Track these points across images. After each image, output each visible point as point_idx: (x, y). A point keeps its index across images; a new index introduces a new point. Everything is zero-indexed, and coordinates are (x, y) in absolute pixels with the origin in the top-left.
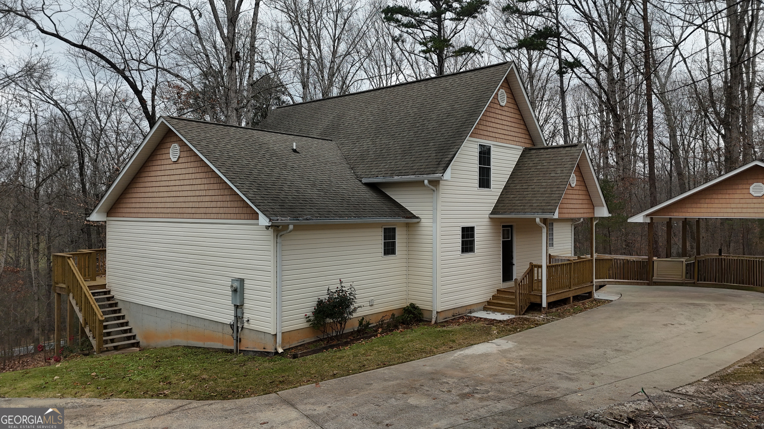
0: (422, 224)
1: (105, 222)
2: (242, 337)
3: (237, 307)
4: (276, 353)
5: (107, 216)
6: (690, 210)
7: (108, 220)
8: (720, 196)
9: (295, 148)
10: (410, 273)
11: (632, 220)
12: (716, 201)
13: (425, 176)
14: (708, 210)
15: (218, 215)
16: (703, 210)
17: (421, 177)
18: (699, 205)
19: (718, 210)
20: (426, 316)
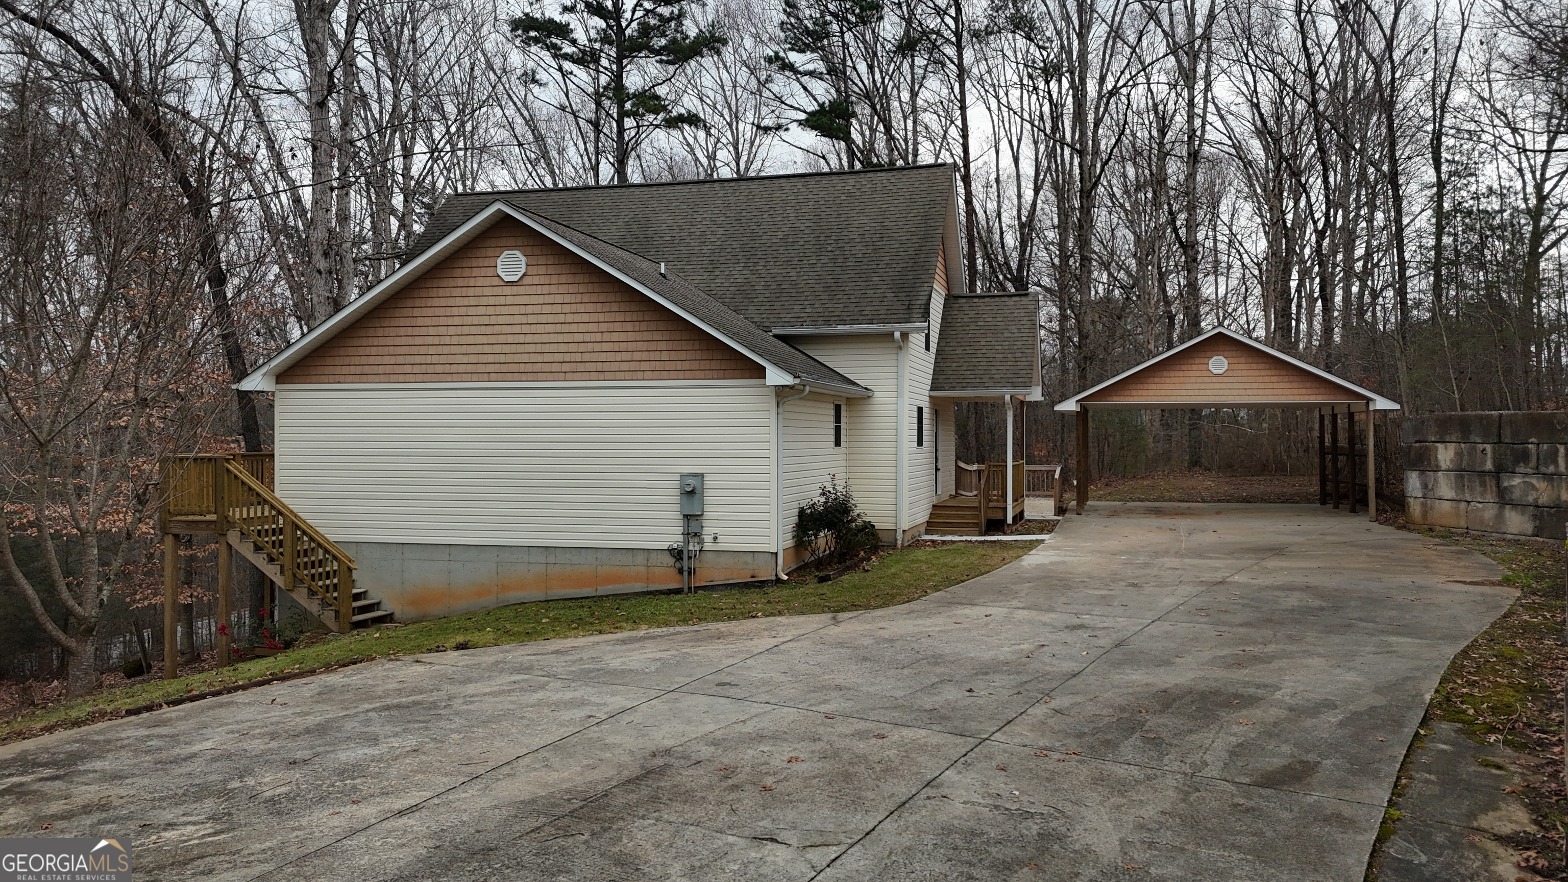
0: (875, 400)
1: (273, 394)
2: (697, 565)
3: (687, 517)
4: (778, 580)
5: (277, 383)
6: (1134, 393)
7: (281, 391)
8: (1172, 374)
9: (663, 271)
10: (852, 475)
11: (1058, 408)
12: (1167, 380)
13: (897, 326)
14: (1158, 392)
15: (634, 374)
16: (1151, 393)
17: (888, 327)
18: (1146, 386)
19: (1169, 392)
20: (885, 538)
